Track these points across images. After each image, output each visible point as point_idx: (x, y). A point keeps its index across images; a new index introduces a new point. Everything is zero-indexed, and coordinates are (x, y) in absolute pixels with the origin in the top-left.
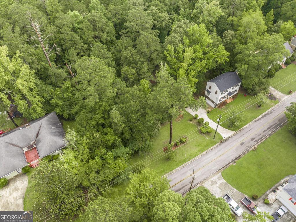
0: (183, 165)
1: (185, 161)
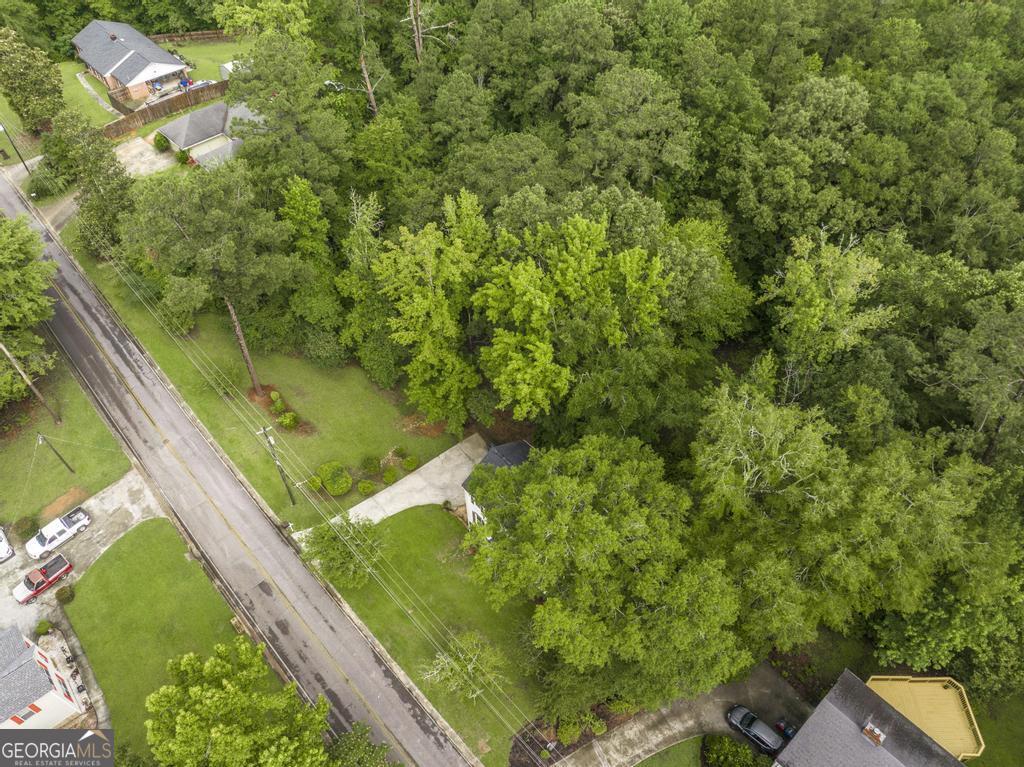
0: (201, 424)
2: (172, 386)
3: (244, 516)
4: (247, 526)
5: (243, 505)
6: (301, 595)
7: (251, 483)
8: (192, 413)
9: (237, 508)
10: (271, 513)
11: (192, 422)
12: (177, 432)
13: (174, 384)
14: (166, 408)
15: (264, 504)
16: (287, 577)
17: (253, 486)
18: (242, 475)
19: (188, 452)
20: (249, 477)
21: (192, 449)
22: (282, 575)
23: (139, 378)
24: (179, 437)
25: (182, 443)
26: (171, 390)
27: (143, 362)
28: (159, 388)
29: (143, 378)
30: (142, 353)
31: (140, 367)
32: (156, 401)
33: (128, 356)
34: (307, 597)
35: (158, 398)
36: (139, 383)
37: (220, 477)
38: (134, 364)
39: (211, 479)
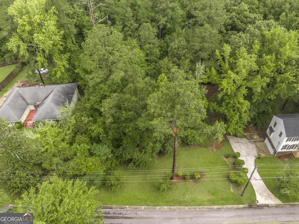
0: (175, 207)
1: (180, 203)
2: (143, 207)
3: (239, 216)
4: (245, 218)
5: (233, 214)
6: (292, 215)
7: (221, 205)
8: (166, 207)
9: (232, 217)
10: (241, 206)
11: (171, 211)
12: (173, 218)
13: (143, 206)
14: (155, 216)
15: (235, 206)
16: (280, 216)
17: (223, 205)
18: (215, 206)
19: (188, 220)
20: (218, 204)
21: (187, 218)
22: (278, 217)
23: (126, 218)
24: (177, 219)
25: (181, 220)
26: (145, 209)
27: (118, 210)
28: (140, 213)
29: (128, 216)
30: (112, 208)
31: (120, 214)
32: (147, 218)
33: (108, 215)
34: (293, 214)
35: (146, 216)
36: (130, 220)
37: (211, 214)
38: (116, 215)
39: (209, 219)
